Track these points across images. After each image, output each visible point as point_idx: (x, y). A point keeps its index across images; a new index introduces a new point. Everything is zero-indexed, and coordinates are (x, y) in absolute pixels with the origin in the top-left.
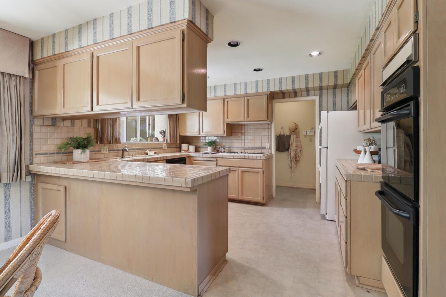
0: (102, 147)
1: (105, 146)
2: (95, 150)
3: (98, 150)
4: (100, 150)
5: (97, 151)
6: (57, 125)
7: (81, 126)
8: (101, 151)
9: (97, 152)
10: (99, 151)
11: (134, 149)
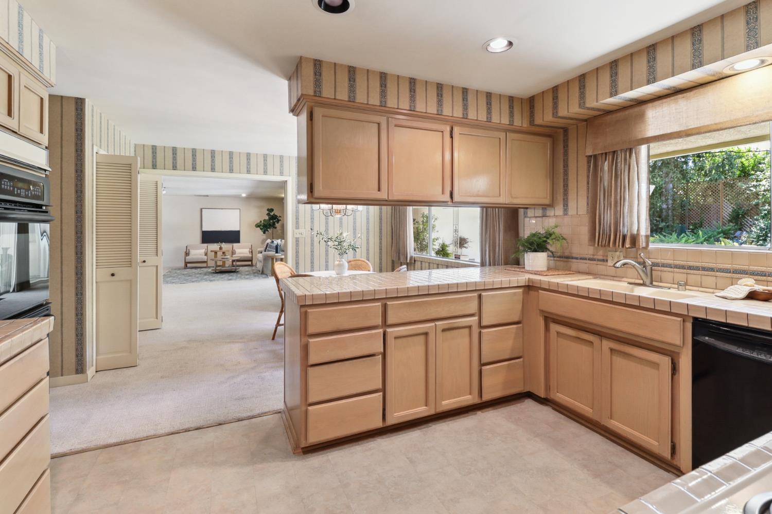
0: (610, 254)
1: (616, 251)
2: (595, 257)
3: (601, 258)
4: (605, 258)
5: (599, 260)
6: (548, 215)
7: (577, 214)
8: (607, 261)
9: (599, 263)
10: (603, 260)
11: (712, 270)
